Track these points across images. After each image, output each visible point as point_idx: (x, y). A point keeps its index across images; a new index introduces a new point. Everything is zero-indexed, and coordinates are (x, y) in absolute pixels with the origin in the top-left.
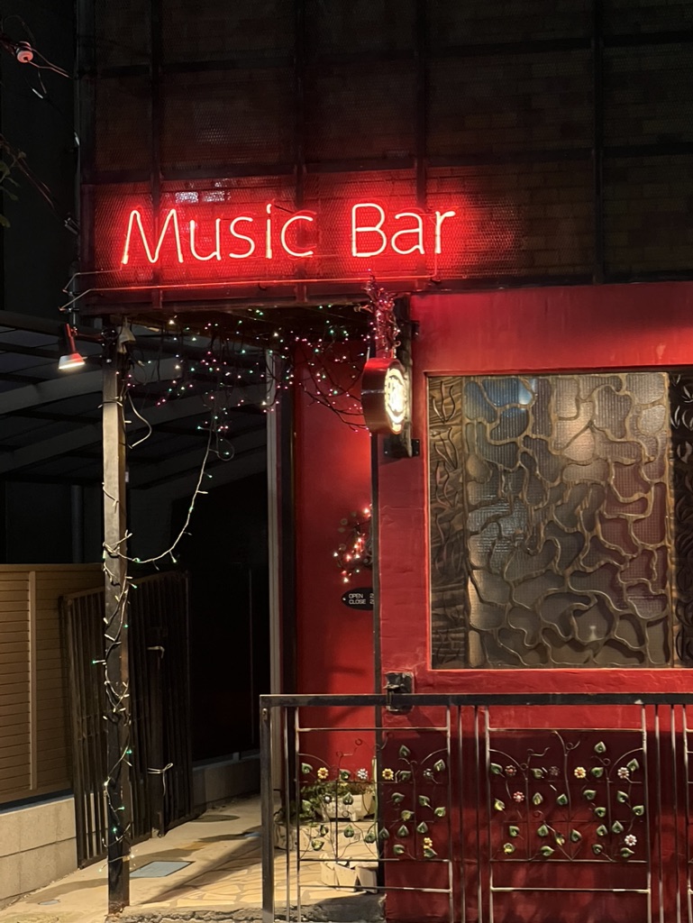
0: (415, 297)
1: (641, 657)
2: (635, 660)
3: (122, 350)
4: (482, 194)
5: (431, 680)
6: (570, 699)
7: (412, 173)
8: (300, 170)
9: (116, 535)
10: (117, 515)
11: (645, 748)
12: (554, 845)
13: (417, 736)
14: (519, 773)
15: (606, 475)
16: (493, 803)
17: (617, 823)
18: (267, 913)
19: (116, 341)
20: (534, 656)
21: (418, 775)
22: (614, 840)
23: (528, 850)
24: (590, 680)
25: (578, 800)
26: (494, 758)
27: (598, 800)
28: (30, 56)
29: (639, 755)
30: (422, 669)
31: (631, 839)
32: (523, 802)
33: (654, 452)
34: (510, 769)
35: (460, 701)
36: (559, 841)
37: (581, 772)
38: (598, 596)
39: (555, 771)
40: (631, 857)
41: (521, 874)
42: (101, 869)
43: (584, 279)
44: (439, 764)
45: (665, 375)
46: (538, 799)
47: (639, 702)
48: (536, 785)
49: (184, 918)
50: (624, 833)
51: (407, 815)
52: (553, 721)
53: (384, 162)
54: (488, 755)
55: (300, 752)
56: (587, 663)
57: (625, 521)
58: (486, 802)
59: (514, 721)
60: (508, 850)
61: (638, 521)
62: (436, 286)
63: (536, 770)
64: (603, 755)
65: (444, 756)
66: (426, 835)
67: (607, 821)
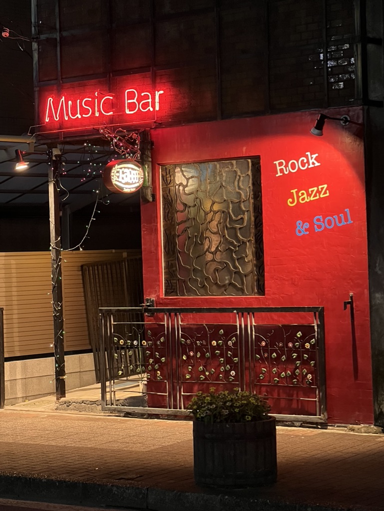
0: (152, 130)
1: (242, 291)
3: (54, 158)
5: (161, 302)
8: (110, 76)
9: (54, 239)
10: (54, 230)
11: (238, 332)
12: (205, 375)
13: (157, 326)
14: (192, 343)
15: (228, 207)
16: (182, 356)
17: (228, 366)
18: (103, 401)
20: (202, 291)
22: (227, 373)
23: (195, 375)
25: (214, 355)
26: (183, 336)
27: (221, 355)
28: (8, 34)
29: (236, 336)
30: (158, 296)
31: (233, 373)
32: (193, 356)
33: (246, 196)
34: (188, 341)
35: (170, 311)
36: (207, 373)
37: (214, 343)
38: (226, 263)
39: (204, 343)
40: (233, 380)
44: (162, 340)
45: (249, 160)
46: (199, 355)
47: (235, 311)
48: (198, 349)
50: (230, 370)
51: (151, 361)
54: (180, 335)
55: (114, 333)
56: (222, 294)
57: (235, 229)
58: (180, 357)
59: (192, 320)
60: (188, 377)
61: (240, 228)
62: (159, 125)
63: (198, 342)
64: (222, 335)
65: (164, 335)
66: (158, 370)
67: (224, 365)
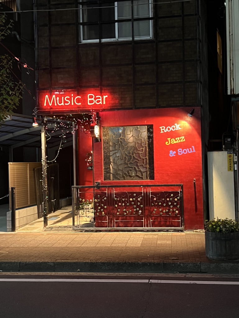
0: (100, 112)
1: (142, 178)
2: (141, 179)
3: (45, 122)
4: (112, 93)
5: (103, 183)
6: (129, 186)
7: (99, 89)
8: (78, 88)
9: (44, 157)
10: (44, 153)
11: (143, 195)
12: (126, 213)
13: (101, 193)
14: (120, 199)
15: (136, 145)
16: (115, 205)
18: (73, 226)
19: (44, 120)
20: (122, 178)
21: (101, 200)
22: (137, 211)
23: (122, 214)
24: (133, 182)
25: (131, 204)
26: (115, 197)
27: (134, 204)
28: (26, 66)
30: (102, 181)
32: (121, 205)
33: (144, 141)
34: (118, 199)
35: (109, 187)
36: (127, 212)
37: (131, 199)
38: (134, 167)
39: (126, 199)
40: (140, 214)
41: (120, 218)
42: (42, 219)
43: (131, 109)
45: (146, 126)
47: (142, 186)
48: (123, 202)
49: (58, 227)
50: (139, 210)
51: (99, 208)
52: (126, 190)
53: (94, 86)
54: (114, 197)
55: (80, 196)
56: (132, 179)
57: (139, 153)
59: (119, 190)
60: (118, 214)
61: (141, 153)
62: (104, 110)
63: (123, 199)
64: (135, 196)
65: (106, 197)
66: (103, 211)
67: (136, 208)
